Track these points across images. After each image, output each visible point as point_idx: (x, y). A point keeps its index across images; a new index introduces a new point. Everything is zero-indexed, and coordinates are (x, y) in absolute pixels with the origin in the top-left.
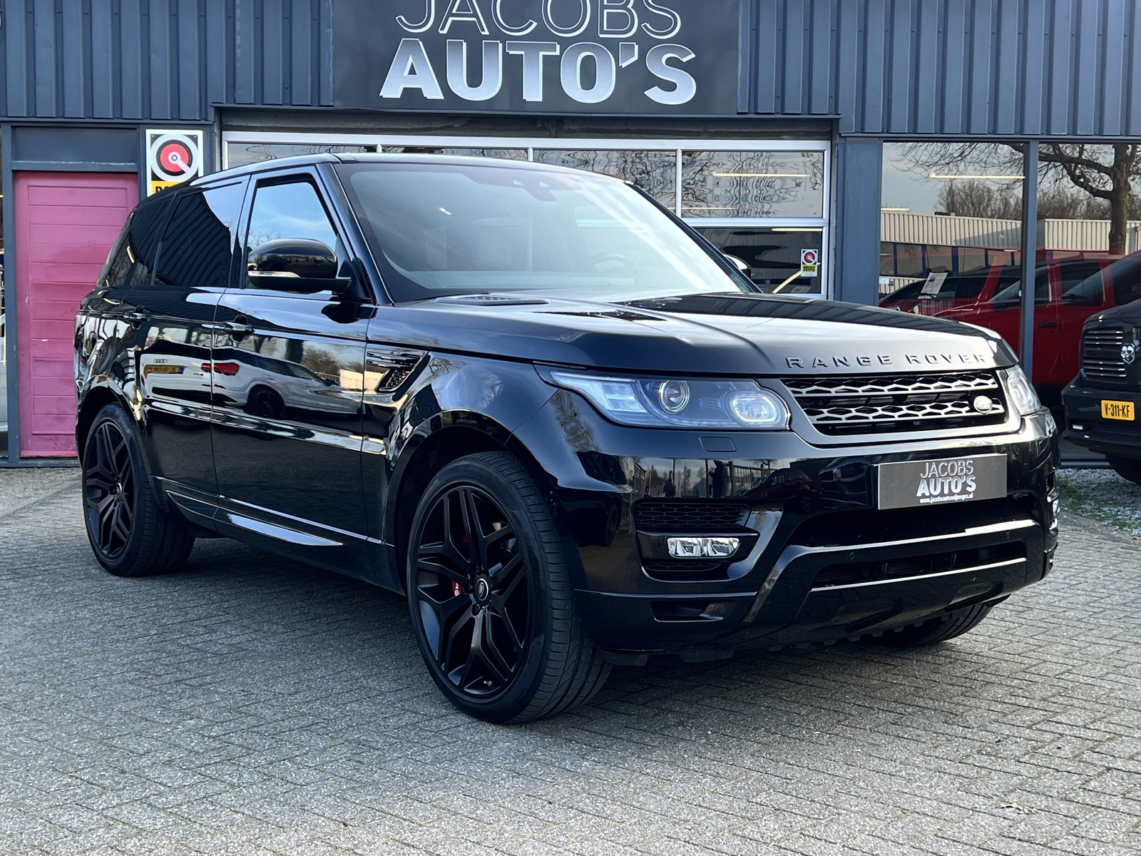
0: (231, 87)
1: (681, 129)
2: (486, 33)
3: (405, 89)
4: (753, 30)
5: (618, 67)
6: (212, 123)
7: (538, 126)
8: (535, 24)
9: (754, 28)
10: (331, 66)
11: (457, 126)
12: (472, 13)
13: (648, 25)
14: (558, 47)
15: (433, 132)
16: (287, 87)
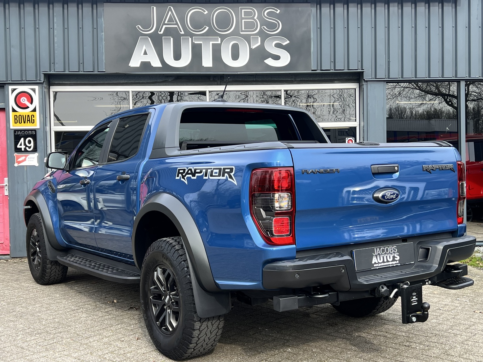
0: (53, 63)
1: (283, 79)
2: (183, 33)
3: (141, 62)
4: (319, 28)
5: (250, 49)
6: (43, 82)
7: (211, 79)
8: (207, 28)
9: (319, 27)
10: (104, 51)
11: (170, 80)
12: (175, 23)
13: (265, 27)
14: (219, 39)
15: (158, 84)
16: (81, 62)
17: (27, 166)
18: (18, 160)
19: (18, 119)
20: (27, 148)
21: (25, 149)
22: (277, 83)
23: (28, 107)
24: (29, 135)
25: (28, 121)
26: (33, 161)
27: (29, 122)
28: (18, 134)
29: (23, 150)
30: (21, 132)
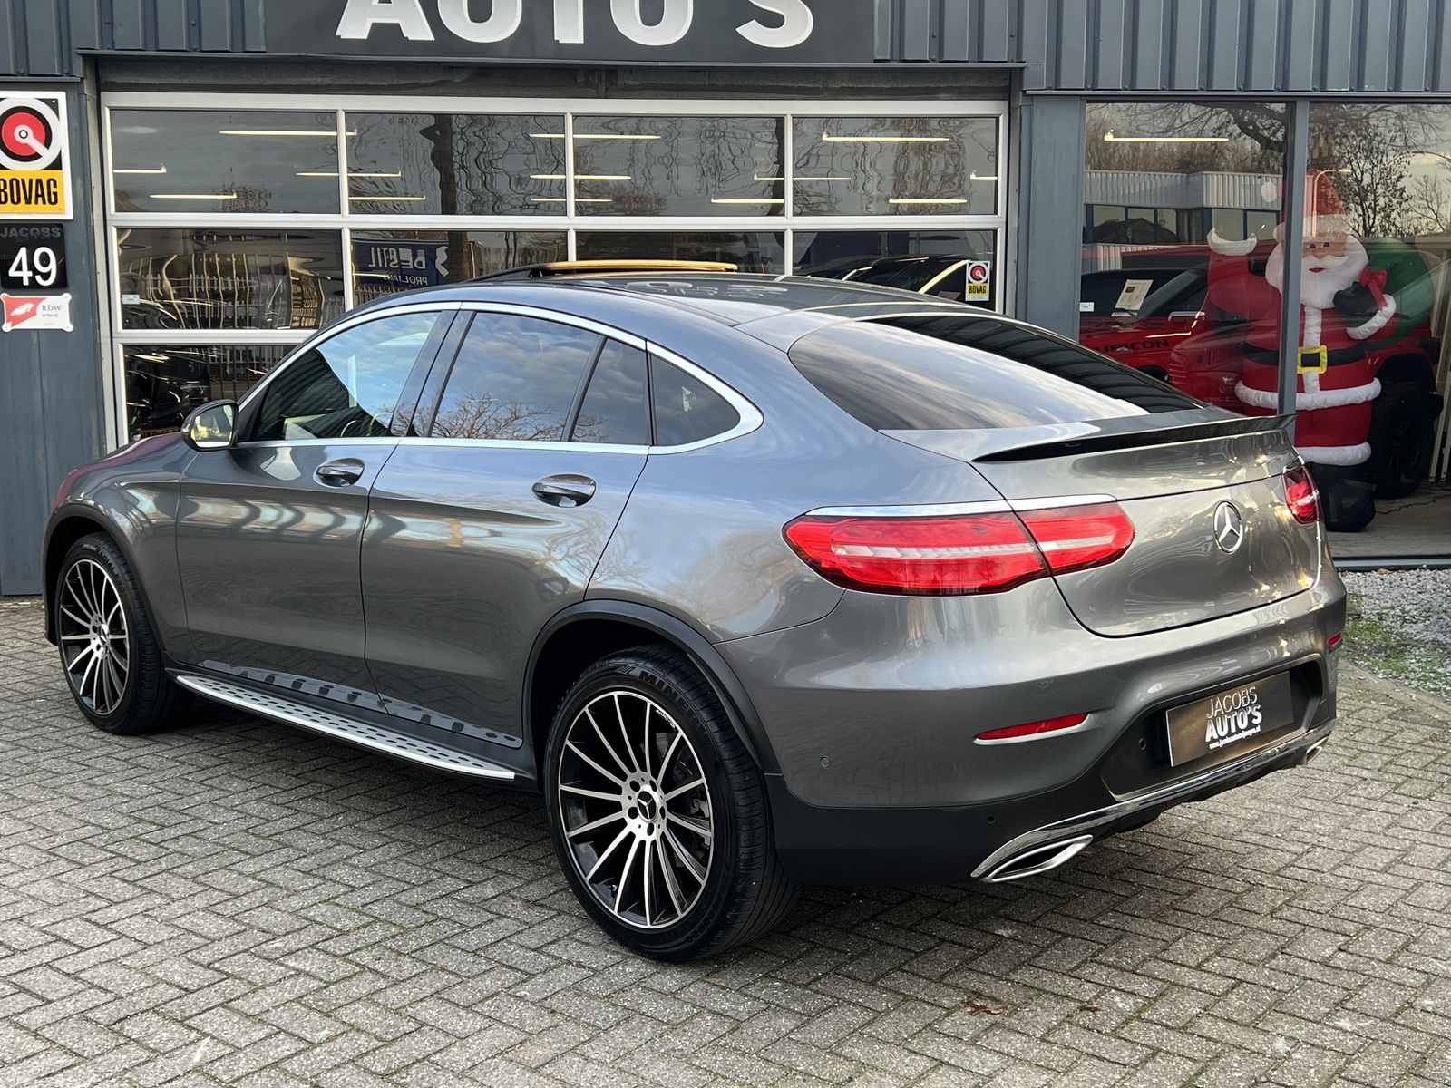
0: (106, 24)
1: (790, 85)
3: (374, 25)
6: (79, 80)
7: (580, 79)
11: (459, 80)
15: (421, 90)
16: (194, 22)
17: (38, 330)
18: (13, 314)
19: (8, 191)
20: (38, 278)
21: (32, 280)
22: (771, 95)
23: (36, 156)
24: (42, 238)
25: (37, 196)
26: (56, 315)
27: (40, 199)
28: (11, 236)
29: (26, 282)
30: (18, 231)
